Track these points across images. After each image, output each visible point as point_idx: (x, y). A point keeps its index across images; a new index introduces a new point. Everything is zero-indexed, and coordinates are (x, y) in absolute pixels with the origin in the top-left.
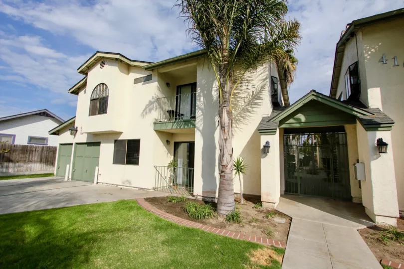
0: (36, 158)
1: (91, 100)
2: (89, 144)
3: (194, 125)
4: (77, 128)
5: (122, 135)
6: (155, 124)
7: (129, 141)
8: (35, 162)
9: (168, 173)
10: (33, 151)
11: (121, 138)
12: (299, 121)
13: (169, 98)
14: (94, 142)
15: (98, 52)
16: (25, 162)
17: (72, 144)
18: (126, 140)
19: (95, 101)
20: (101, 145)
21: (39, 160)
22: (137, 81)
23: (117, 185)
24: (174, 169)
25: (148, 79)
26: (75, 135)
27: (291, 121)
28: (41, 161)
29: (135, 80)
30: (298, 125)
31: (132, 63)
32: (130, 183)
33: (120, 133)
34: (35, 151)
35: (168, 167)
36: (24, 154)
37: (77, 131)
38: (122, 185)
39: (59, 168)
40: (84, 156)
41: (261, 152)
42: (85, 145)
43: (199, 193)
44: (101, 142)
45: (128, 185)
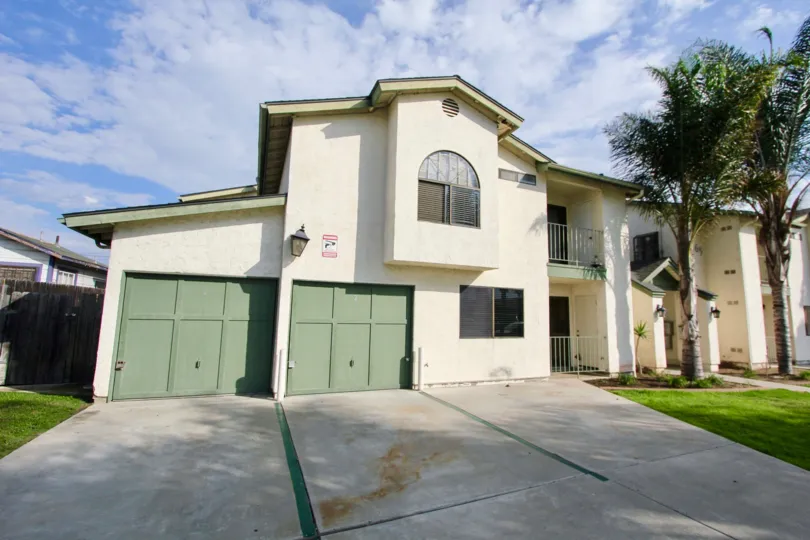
2: (353, 288)
3: (603, 275)
5: (481, 277)
6: (548, 265)
11: (478, 282)
18: (491, 289)
29: (500, 170)
32: (508, 373)
38: (489, 379)
39: (119, 366)
40: (333, 321)
41: (652, 315)
42: (337, 289)
43: (614, 368)
44: (416, 288)
45: (505, 377)
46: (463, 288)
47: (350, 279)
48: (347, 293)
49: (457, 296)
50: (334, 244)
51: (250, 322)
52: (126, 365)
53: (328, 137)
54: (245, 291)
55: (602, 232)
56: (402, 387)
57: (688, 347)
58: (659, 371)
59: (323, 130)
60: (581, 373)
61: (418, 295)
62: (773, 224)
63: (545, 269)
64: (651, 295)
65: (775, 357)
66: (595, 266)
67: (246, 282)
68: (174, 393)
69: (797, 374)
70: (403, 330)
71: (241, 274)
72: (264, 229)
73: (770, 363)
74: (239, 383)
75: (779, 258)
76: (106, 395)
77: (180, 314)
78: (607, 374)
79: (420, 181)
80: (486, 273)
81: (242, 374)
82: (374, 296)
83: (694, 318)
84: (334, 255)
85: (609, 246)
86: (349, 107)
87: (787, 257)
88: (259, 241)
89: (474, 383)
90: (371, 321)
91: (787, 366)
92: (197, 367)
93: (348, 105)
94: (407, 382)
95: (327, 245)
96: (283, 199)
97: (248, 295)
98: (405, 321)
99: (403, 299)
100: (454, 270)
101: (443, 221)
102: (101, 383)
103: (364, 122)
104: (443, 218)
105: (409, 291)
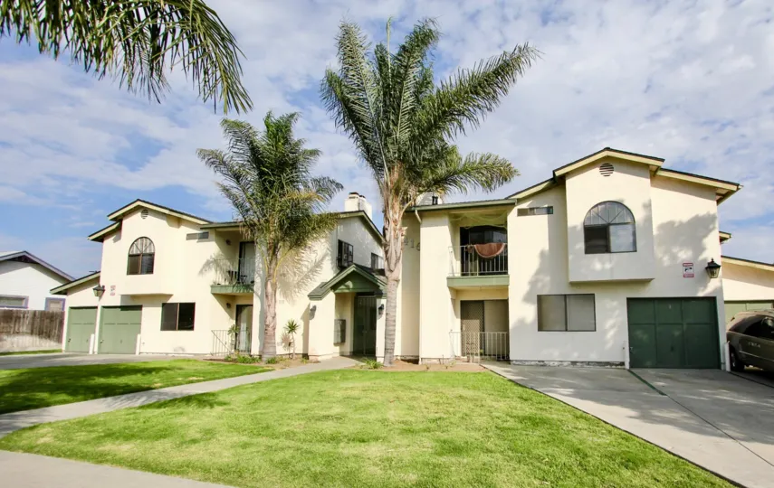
0: (25, 328)
1: (130, 256)
2: (123, 308)
3: (253, 290)
4: (104, 287)
5: (172, 298)
6: (212, 287)
7: (181, 304)
8: (23, 334)
9: (229, 339)
10: (20, 318)
11: (170, 301)
12: (348, 287)
13: (230, 259)
14: (132, 305)
15: (138, 200)
16: (8, 333)
17: (96, 307)
18: (177, 304)
19: (136, 258)
20: (143, 309)
21: (29, 331)
22: (190, 237)
23: (167, 354)
24: (236, 334)
25: (204, 237)
26: (100, 297)
27: (342, 287)
28: (32, 333)
29: (188, 235)
30: (347, 291)
31: (184, 217)
32: (183, 350)
33: (170, 296)
34: (24, 317)
35: (230, 331)
36: (7, 322)
37: (104, 291)
38: (173, 352)
40: (116, 323)
42: (118, 309)
44: (143, 306)
45: (181, 352)
46: (164, 305)
47: (119, 304)
48: (121, 310)
49: (161, 309)
53: (115, 242)
59: (113, 240)
84: (114, 294)
95: (112, 290)
104: (138, 272)
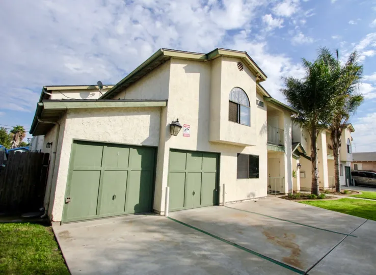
2: (195, 153)
3: (284, 151)
5: (245, 149)
14: (210, 152)
18: (248, 155)
25: (261, 104)
32: (253, 195)
38: (247, 198)
39: (67, 200)
40: (186, 171)
41: (296, 168)
42: (188, 154)
43: (287, 192)
44: (221, 154)
45: (252, 197)
46: (238, 154)
47: (195, 149)
48: (192, 156)
49: (236, 158)
50: (188, 129)
51: (142, 171)
52: (71, 200)
53: (186, 71)
54: (139, 154)
55: (283, 130)
56: (214, 205)
57: (314, 182)
58: (298, 192)
59: (184, 68)
60: (276, 194)
61: (222, 157)
62: (336, 131)
63: (266, 146)
64: (296, 159)
65: (335, 185)
66: (281, 145)
67: (140, 148)
68: (100, 216)
69: (343, 192)
70: (214, 175)
71: (139, 144)
72: (151, 118)
73: (330, 187)
74: (136, 207)
75: (338, 145)
76: (60, 220)
77: (105, 167)
78: (284, 194)
79: (230, 101)
80: (247, 147)
81: (137, 202)
82: (203, 158)
83: (317, 170)
84: (188, 136)
85: (286, 137)
86: (198, 58)
87: (340, 145)
88: (148, 125)
89: (241, 201)
90: (201, 171)
91: (339, 189)
92: (113, 199)
93: (198, 57)
94: (216, 202)
95: (185, 130)
96: (165, 103)
97: (141, 156)
98: (216, 171)
99: (215, 159)
100: (235, 145)
101: (237, 122)
102: (57, 213)
103: (202, 67)
104: (237, 120)
105: (217, 156)
